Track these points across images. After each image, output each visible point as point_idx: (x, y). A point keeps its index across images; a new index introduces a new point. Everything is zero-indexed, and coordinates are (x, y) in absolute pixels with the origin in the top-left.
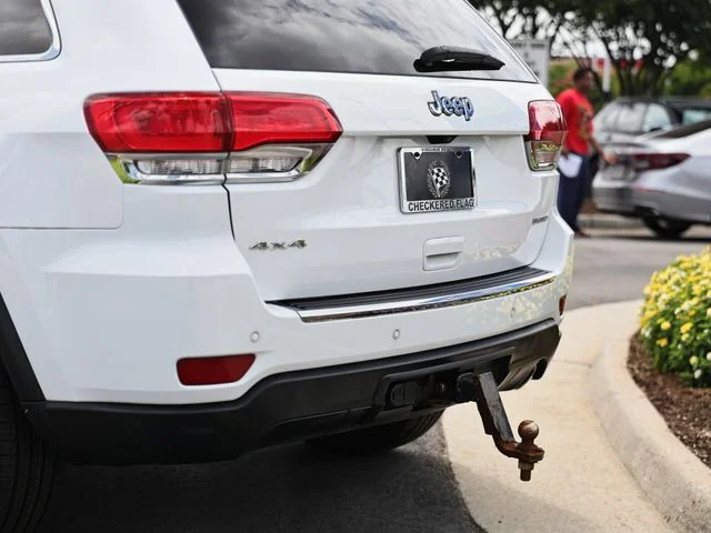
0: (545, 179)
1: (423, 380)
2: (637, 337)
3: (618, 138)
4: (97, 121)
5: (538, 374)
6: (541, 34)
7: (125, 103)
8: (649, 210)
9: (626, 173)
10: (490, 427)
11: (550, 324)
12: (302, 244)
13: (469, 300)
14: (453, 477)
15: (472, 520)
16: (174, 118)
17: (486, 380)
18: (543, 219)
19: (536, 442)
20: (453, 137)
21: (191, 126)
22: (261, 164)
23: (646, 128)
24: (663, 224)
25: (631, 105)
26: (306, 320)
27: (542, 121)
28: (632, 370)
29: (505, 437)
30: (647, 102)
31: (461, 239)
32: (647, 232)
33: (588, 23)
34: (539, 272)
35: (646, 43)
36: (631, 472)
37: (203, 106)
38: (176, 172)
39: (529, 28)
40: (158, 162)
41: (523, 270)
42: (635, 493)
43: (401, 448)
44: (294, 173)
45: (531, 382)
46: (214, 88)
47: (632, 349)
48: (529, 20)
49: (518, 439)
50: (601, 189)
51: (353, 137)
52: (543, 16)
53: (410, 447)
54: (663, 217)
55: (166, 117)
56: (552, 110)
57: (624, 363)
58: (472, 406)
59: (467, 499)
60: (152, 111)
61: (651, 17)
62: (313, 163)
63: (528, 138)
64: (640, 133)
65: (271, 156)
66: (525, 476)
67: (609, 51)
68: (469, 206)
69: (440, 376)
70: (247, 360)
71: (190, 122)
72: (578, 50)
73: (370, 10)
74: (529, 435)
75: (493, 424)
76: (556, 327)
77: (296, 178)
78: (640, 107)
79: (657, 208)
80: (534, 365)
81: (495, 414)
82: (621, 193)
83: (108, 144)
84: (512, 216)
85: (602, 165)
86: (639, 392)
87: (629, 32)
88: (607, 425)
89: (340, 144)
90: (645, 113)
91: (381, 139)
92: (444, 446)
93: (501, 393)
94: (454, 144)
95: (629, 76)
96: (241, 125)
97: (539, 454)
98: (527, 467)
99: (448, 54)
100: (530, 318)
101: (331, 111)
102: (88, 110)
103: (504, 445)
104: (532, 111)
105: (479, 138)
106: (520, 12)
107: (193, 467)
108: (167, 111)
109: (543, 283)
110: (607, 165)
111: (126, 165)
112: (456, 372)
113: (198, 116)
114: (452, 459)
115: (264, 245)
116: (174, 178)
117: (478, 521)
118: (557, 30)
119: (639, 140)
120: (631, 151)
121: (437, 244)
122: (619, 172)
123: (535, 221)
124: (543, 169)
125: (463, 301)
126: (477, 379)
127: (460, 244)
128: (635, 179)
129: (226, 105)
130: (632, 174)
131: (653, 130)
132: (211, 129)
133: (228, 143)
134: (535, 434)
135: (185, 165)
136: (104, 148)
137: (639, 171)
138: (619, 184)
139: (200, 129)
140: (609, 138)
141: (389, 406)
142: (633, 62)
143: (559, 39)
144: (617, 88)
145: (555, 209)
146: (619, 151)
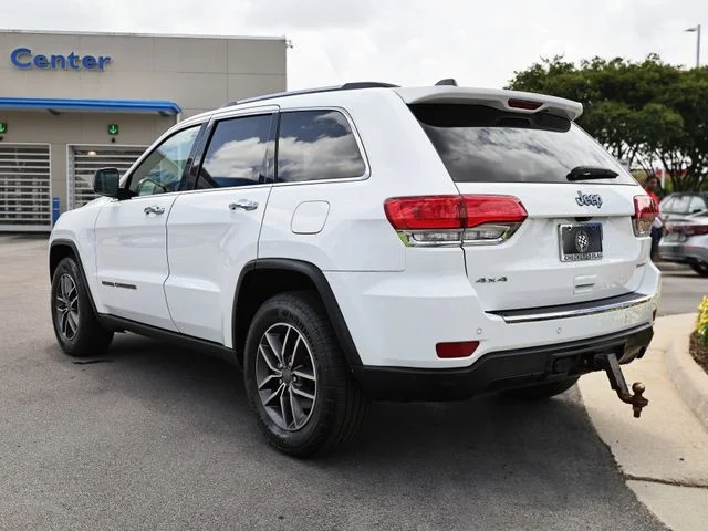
0: (642, 241)
1: (574, 357)
2: (695, 335)
3: (672, 217)
4: (392, 213)
5: (640, 355)
6: (624, 157)
7: (406, 202)
8: (695, 259)
9: (679, 237)
10: (614, 385)
11: (648, 326)
12: (505, 279)
13: (599, 312)
14: (587, 414)
15: (600, 440)
16: (434, 210)
17: (612, 358)
18: (643, 265)
19: (643, 395)
20: (590, 218)
21: (443, 214)
22: (482, 235)
23: (691, 211)
24: (703, 268)
25: (680, 197)
26: (508, 322)
27: (641, 208)
28: (693, 355)
29: (624, 391)
30: (692, 195)
31: (595, 276)
32: (693, 272)
33: (653, 150)
34: (641, 296)
35: (688, 159)
36: (697, 415)
37: (449, 203)
38: (434, 239)
39: (616, 153)
40: (424, 234)
41: (631, 295)
42: (700, 428)
43: (554, 397)
44: (500, 239)
45: (636, 360)
46: (455, 192)
47: (692, 342)
48: (617, 149)
49: (632, 393)
50: (664, 247)
51: (532, 219)
52: (625, 146)
53: (559, 397)
54: (704, 263)
55: (428, 209)
56: (646, 200)
57: (688, 350)
58: (604, 373)
59: (597, 428)
60: (421, 207)
61: (693, 144)
62: (511, 234)
63: (633, 217)
64: (687, 213)
65: (488, 230)
66: (637, 415)
67: (666, 165)
68: (600, 257)
69: (584, 355)
70: (474, 345)
71: (442, 212)
72: (647, 165)
73: (530, 143)
74: (639, 391)
75: (616, 383)
76: (651, 329)
77: (501, 242)
78: (686, 198)
79: (700, 258)
80: (638, 350)
81: (618, 379)
82: (675, 249)
83: (397, 225)
84: (625, 263)
85: (664, 233)
86: (698, 368)
87: (679, 154)
88: (679, 387)
89: (526, 223)
90: (690, 202)
91: (551, 219)
92: (580, 396)
93: (621, 366)
94: (591, 222)
95: (679, 180)
96: (471, 213)
97: (645, 402)
98: (637, 409)
99: (587, 170)
100: (634, 323)
101: (520, 203)
102: (386, 207)
103: (623, 396)
104: (636, 202)
105: (605, 218)
106: (611, 144)
107: (436, 404)
108: (430, 206)
109: (642, 302)
110: (667, 233)
111: (408, 236)
112: (593, 353)
113: (447, 209)
114: (585, 404)
115: (483, 280)
116: (432, 243)
117: (605, 440)
118: (634, 155)
119: (687, 218)
120: (683, 224)
121: (581, 279)
122: (675, 237)
123: (638, 266)
124: (642, 235)
125: (595, 312)
126: (606, 357)
127: (595, 279)
128: (685, 241)
129: (463, 202)
130: (684, 238)
131: (695, 211)
132: (454, 216)
133: (464, 223)
134: (643, 390)
135: (439, 236)
136: (395, 228)
137: (688, 236)
138: (675, 244)
139: (448, 216)
140: (667, 217)
141: (555, 372)
142: (681, 171)
143: (635, 160)
144: (670, 186)
145: (649, 258)
146: (675, 224)
